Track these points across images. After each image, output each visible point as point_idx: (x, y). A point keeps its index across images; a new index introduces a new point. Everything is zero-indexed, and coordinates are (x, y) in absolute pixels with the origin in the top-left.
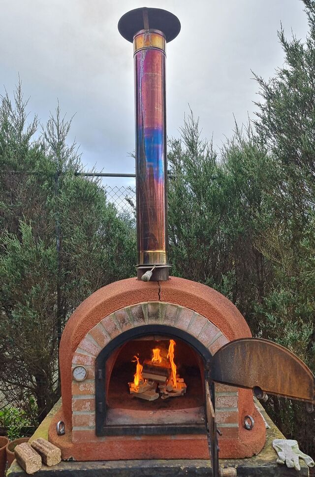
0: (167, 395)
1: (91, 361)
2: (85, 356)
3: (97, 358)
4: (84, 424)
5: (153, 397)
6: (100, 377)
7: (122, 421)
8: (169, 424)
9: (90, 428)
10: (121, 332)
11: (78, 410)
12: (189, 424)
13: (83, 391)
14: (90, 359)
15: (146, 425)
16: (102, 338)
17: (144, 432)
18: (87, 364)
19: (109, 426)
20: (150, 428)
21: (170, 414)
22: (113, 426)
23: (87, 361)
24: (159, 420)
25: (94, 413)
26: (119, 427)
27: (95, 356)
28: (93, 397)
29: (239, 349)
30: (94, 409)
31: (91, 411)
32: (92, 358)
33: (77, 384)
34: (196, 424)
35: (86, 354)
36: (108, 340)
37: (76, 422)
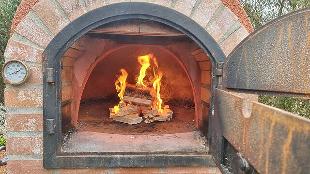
0: (152, 118)
1: (37, 56)
2: (26, 47)
3: (46, 50)
4: (26, 151)
5: (136, 120)
6: (50, 79)
7: (86, 148)
8: (156, 153)
9: (36, 156)
10: (85, 12)
11: (16, 130)
12: (185, 153)
13: (24, 101)
14: (35, 53)
15: (123, 153)
16: (55, 20)
17: (119, 164)
18: (30, 60)
19: (65, 154)
20: (129, 158)
21: (157, 139)
22: (73, 154)
23: (31, 55)
24: (143, 146)
25: (41, 135)
26: (81, 156)
27: (43, 48)
28: (41, 112)
29: (289, 29)
30: (42, 129)
31: (37, 131)
32: (38, 51)
33: (14, 91)
34: (196, 152)
35: (27, 43)
36: (64, 23)
37: (13, 148)
